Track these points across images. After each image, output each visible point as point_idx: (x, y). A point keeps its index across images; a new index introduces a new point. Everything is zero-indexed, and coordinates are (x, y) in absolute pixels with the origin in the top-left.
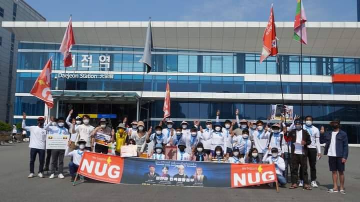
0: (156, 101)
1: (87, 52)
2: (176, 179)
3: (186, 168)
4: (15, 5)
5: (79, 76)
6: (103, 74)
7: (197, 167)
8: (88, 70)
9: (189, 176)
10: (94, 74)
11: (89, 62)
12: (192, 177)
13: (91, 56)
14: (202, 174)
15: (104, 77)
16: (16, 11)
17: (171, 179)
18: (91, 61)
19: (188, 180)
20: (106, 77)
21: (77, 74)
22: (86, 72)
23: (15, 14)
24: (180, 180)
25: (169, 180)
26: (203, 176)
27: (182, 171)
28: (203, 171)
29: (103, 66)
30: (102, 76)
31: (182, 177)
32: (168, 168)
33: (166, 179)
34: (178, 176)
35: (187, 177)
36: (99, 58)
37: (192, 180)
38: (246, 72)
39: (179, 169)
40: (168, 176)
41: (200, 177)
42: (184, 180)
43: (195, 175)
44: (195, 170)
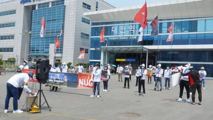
0: (160, 51)
1: (123, 24)
2: (56, 81)
3: (60, 76)
4: (97, 3)
5: (119, 38)
6: (131, 37)
7: (65, 75)
8: (123, 35)
9: (62, 80)
10: (126, 37)
11: (124, 30)
12: (63, 80)
13: (125, 27)
14: (67, 79)
15: (131, 38)
16: (97, 6)
17: (54, 81)
18: (125, 30)
19: (61, 82)
20: (133, 38)
21: (118, 37)
22: (122, 36)
23: (97, 7)
24: (58, 81)
25: (53, 81)
26: (67, 80)
27: (59, 77)
28: (67, 77)
29: (132, 32)
30: (130, 37)
31: (59, 80)
32: (53, 76)
33: (52, 81)
34: (57, 79)
35: (60, 80)
36: (129, 27)
37: (63, 82)
38: (198, 31)
39: (57, 76)
40: (53, 79)
41: (66, 80)
42: (59, 81)
43: (64, 79)
44: (63, 76)
